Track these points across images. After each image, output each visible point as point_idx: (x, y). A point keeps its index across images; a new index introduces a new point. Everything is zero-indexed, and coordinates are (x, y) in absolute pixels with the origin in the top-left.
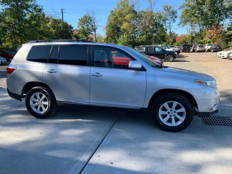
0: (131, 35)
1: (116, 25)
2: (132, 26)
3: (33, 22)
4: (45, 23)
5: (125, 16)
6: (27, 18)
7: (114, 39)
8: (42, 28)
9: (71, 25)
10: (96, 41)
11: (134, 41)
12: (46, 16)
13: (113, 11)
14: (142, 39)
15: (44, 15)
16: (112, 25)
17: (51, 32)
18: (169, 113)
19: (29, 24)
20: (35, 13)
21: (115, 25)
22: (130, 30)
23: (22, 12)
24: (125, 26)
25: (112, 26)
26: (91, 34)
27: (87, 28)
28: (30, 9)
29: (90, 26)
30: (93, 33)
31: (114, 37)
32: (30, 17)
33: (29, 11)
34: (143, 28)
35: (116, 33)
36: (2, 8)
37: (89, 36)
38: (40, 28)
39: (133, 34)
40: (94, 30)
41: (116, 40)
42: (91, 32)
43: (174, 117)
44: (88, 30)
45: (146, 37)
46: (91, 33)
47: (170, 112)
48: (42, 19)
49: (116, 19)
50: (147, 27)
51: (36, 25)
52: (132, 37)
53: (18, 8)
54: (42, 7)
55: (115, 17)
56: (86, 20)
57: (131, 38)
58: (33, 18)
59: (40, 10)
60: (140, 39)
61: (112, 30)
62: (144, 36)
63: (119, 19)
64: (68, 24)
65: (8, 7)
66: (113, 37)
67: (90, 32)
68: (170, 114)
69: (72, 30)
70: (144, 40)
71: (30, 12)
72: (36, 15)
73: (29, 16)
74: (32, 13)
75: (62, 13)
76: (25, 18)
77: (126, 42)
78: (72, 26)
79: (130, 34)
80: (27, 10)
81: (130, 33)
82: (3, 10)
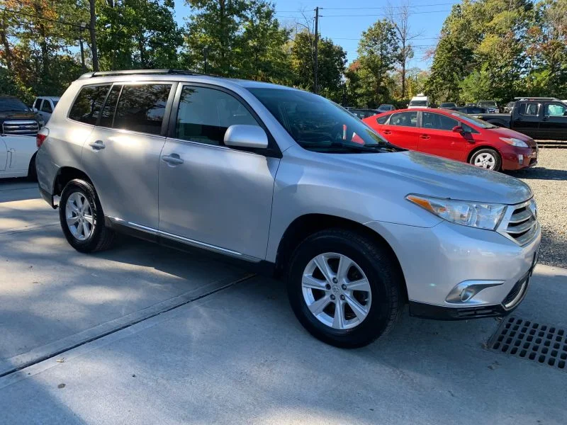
0: (504, 70)
1: (460, 45)
2: (510, 46)
3: (251, 43)
4: (278, 44)
5: (492, 18)
6: (241, 34)
7: (451, 81)
8: (268, 57)
9: (342, 49)
10: (403, 86)
11: (511, 86)
12: (280, 29)
13: (459, 6)
14: (535, 83)
15: (276, 25)
16: (450, 43)
17: (289, 66)
18: (328, 287)
19: (242, 47)
20: (258, 22)
21: (458, 43)
22: (502, 55)
23: (230, 21)
24: (488, 44)
25: (449, 46)
26: (389, 69)
27: (381, 55)
28: (248, 14)
29: (390, 49)
30: (398, 65)
31: (452, 76)
32: (245, 32)
33: (244, 16)
34: (545, 48)
35: (458, 65)
36: (191, 13)
37: (382, 75)
38: (265, 56)
39: (509, 68)
40: (401, 59)
41: (457, 85)
42: (392, 63)
43: (342, 302)
44: (383, 57)
45: (550, 75)
46: (391, 66)
47: (332, 284)
48: (271, 34)
49: (464, 27)
50: (558, 47)
51: (257, 50)
52: (507, 76)
53: (222, 13)
54: (274, 6)
55: (462, 21)
56: (381, 34)
57: (501, 80)
58: (251, 33)
59: (269, 15)
60: (532, 80)
61: (449, 58)
62: (544, 74)
63: (475, 26)
64: (335, 44)
65: (203, 11)
66: (449, 77)
67: (388, 65)
68: (332, 291)
69: (343, 60)
70: (542, 85)
71: (247, 19)
72: (257, 26)
73: (244, 30)
74: (252, 21)
75: (317, 18)
76: (236, 34)
77: (486, 88)
78: (344, 51)
79: (501, 67)
80: (240, 16)
81: (499, 64)
82: (192, 18)
